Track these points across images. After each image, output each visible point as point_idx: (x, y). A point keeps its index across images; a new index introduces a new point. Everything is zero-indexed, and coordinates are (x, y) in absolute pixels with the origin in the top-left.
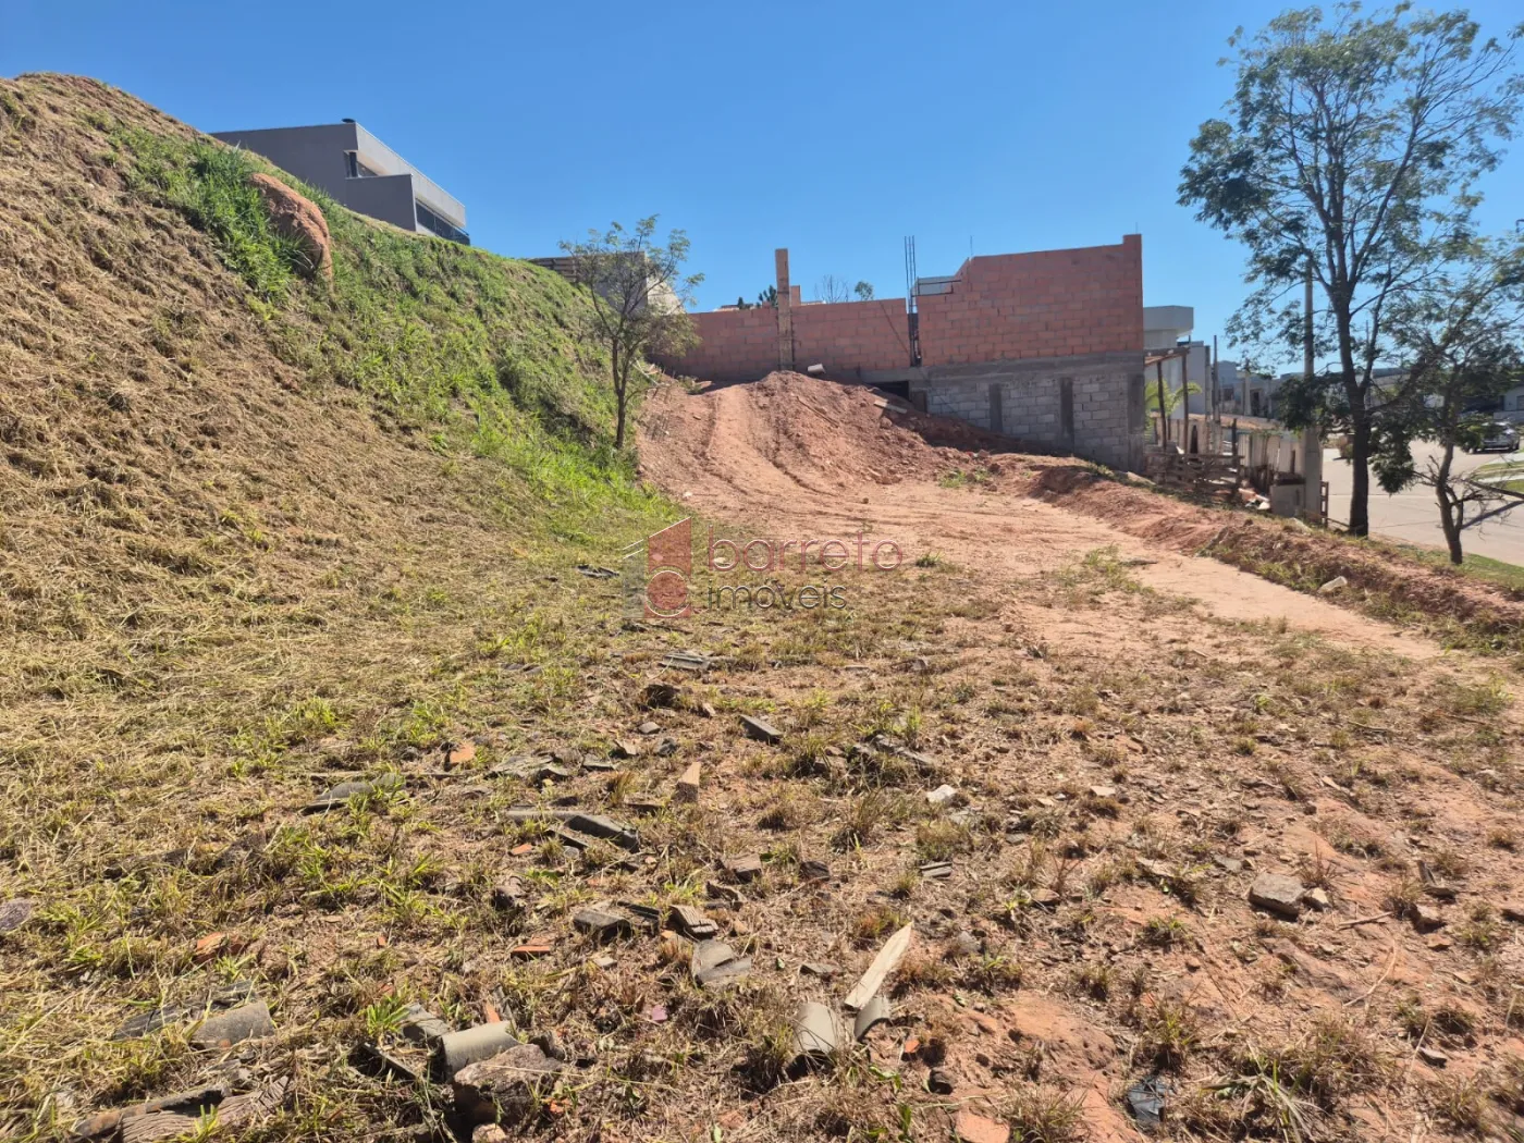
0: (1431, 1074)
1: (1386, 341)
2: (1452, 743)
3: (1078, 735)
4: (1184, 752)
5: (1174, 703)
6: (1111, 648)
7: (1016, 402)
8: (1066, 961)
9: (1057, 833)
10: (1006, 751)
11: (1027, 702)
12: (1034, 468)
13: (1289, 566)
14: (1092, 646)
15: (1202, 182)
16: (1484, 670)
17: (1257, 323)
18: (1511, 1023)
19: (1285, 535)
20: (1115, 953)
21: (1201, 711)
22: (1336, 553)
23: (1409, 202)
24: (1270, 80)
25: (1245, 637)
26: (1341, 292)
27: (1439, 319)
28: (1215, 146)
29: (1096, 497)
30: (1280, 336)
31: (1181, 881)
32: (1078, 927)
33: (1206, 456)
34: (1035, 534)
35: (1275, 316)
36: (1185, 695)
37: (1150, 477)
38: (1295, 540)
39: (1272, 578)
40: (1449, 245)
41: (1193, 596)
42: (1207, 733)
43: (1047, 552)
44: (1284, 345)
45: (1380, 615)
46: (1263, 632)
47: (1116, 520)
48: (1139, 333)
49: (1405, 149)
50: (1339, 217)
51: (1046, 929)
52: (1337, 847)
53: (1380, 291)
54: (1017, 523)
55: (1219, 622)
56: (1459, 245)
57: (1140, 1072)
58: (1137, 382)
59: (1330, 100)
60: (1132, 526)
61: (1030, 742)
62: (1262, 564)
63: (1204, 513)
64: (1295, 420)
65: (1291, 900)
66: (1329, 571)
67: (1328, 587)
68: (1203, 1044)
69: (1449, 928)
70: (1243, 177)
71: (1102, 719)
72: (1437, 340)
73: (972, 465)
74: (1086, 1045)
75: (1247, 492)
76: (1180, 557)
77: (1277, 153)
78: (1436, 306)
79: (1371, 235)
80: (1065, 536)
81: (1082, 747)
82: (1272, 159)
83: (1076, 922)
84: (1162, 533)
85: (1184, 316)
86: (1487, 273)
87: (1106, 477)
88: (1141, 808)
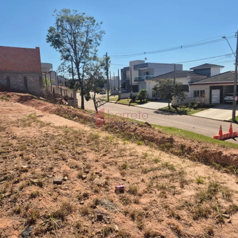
0: (81, 206)
1: (85, 74)
2: (91, 145)
3: (21, 155)
4: (44, 155)
5: (44, 145)
6: (31, 135)
7: (13, 81)
8: (12, 208)
9: (13, 179)
10: (3, 162)
11: (10, 150)
12: (18, 96)
13: (68, 115)
14: (28, 135)
15: (51, 39)
16: (97, 131)
17: (63, 68)
18: (95, 192)
19: (68, 109)
20: (23, 202)
21: (49, 146)
22: (76, 112)
23: (87, 49)
24: (62, 21)
25: (59, 129)
26: (77, 64)
27: (93, 71)
28: (53, 32)
29: (32, 102)
30: (68, 71)
31: (39, 182)
32: (15, 199)
33: (56, 94)
34: (17, 111)
35: (67, 67)
36: (46, 143)
37: (45, 98)
38: (69, 110)
39: (65, 118)
40: (93, 58)
41: (50, 122)
42: (49, 150)
43: (20, 115)
44: (68, 73)
45: (82, 123)
46: (63, 128)
47: (36, 107)
48: (40, 68)
49: (86, 40)
50: (76, 50)
51: (7, 202)
52: (70, 168)
53: (83, 65)
54: (13, 108)
55: (55, 127)
56: (95, 58)
57: (26, 227)
58: (41, 78)
59: (73, 28)
60: (40, 108)
61: (9, 159)
62: (64, 115)
63: (54, 105)
64: (71, 87)
65: (60, 180)
66: (75, 116)
67: (75, 119)
68: (41, 216)
69: (87, 178)
70: (58, 39)
71: (27, 151)
72: (93, 75)
73: (3, 95)
74: (13, 226)
75: (63, 101)
76: (49, 114)
77: (64, 36)
78: (92, 68)
79: (81, 54)
80: (24, 111)
81: (22, 158)
82: (63, 37)
83: (15, 198)
84: (45, 110)
85: (51, 66)
86: (99, 64)
87: (35, 98)
88: (33, 168)
